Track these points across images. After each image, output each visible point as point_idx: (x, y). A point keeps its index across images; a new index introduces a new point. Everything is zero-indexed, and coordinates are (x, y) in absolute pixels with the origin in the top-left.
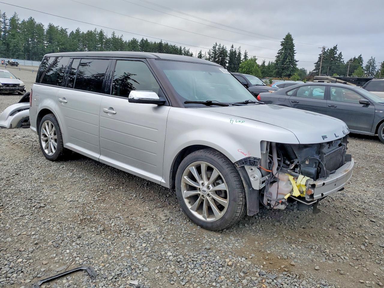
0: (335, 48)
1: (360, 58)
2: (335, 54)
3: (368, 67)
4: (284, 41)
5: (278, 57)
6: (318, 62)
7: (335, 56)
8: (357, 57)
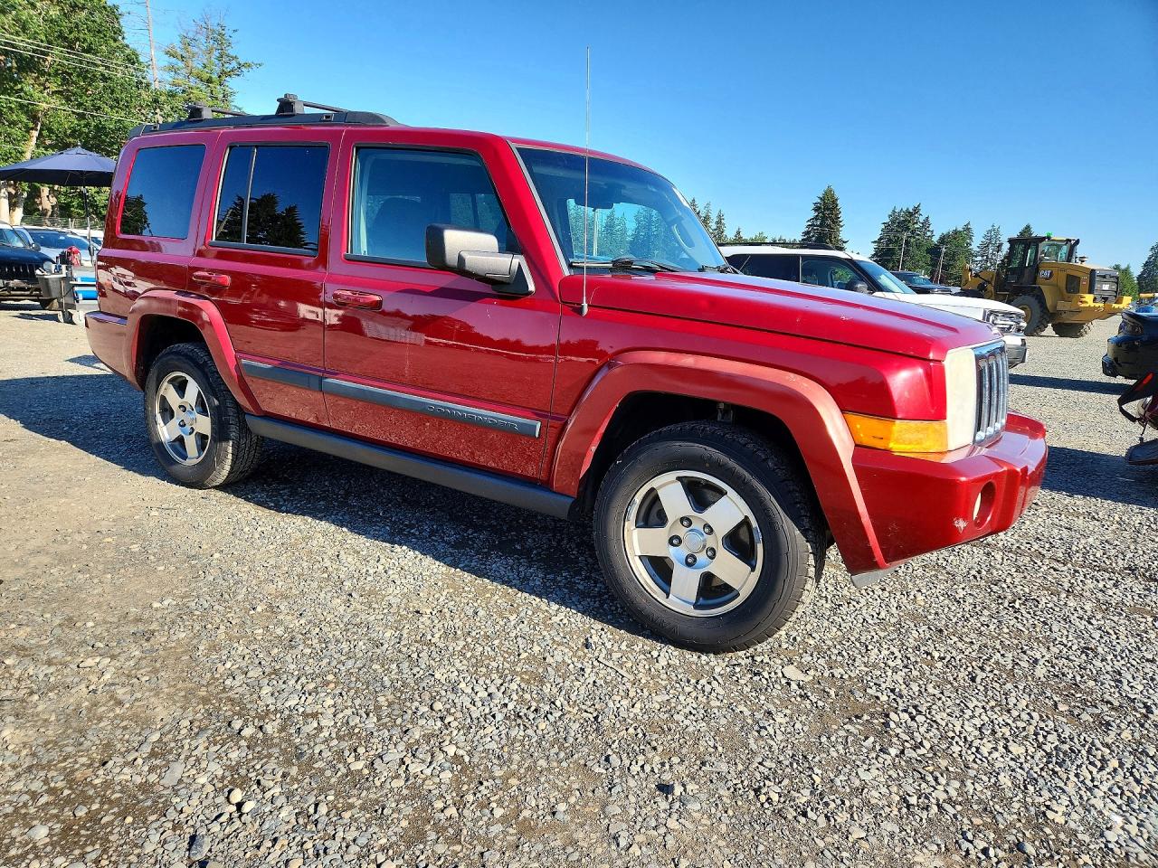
0: (916, 210)
1: (967, 229)
2: (916, 223)
3: (985, 246)
4: (819, 201)
5: (807, 233)
6: (880, 239)
7: (916, 226)
8: (960, 229)
